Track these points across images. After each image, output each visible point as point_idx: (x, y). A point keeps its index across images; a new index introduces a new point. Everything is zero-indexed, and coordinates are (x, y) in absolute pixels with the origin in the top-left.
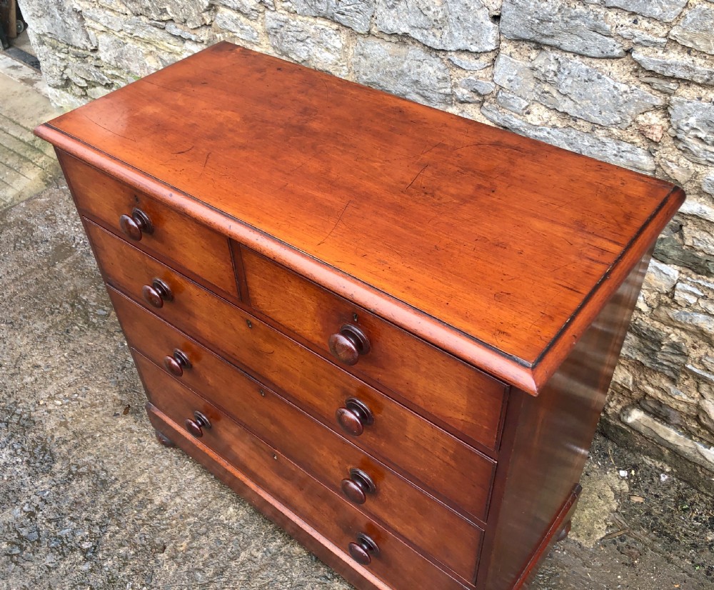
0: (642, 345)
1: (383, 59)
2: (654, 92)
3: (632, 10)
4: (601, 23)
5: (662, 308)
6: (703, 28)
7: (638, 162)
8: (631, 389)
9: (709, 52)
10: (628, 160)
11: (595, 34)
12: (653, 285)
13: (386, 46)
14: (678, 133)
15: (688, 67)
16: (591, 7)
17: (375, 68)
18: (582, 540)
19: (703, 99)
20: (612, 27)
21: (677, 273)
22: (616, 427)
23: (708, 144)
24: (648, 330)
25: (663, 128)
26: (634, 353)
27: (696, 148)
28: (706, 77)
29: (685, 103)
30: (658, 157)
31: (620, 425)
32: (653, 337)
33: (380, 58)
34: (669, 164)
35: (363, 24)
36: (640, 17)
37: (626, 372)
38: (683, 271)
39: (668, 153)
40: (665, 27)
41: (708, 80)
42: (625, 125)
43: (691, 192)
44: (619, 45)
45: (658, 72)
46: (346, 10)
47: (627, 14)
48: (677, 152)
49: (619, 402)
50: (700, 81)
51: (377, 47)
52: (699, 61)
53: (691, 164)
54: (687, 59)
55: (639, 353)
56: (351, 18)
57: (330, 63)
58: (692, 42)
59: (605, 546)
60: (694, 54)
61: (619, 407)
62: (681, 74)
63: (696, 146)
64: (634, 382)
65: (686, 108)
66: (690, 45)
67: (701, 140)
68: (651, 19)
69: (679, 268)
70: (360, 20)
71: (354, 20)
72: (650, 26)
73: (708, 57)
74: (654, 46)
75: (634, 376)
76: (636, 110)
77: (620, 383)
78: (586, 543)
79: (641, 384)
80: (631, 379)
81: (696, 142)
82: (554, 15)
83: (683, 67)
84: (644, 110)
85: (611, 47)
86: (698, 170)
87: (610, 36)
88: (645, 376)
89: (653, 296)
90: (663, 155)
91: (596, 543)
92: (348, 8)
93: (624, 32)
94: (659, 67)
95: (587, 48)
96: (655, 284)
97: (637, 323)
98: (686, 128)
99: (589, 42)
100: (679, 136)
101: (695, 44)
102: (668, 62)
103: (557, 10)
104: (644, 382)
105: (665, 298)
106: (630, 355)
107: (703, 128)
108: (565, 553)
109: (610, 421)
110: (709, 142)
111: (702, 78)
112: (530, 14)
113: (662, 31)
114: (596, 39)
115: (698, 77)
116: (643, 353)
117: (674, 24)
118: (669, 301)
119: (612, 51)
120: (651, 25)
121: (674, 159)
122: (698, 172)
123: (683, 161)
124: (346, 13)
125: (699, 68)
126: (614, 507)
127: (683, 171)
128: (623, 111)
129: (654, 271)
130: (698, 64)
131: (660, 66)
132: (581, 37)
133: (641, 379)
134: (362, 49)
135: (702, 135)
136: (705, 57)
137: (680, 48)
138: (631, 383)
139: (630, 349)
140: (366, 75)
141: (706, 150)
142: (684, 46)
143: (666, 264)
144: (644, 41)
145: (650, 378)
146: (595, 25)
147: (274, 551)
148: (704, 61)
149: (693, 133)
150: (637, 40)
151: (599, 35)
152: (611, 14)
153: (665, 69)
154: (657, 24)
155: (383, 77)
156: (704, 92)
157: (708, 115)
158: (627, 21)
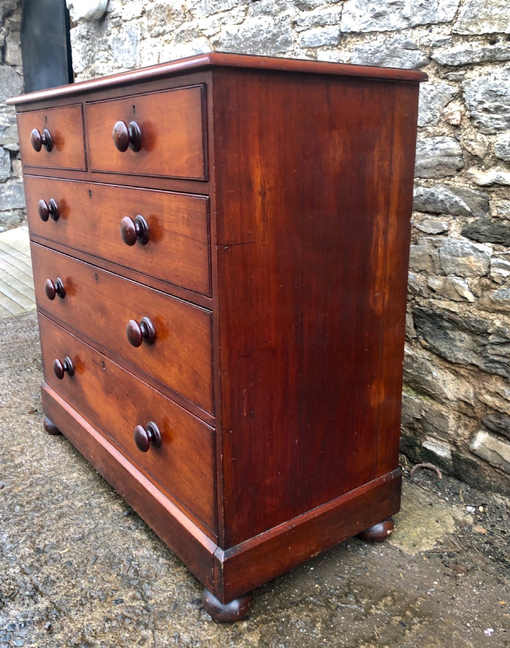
0: (475, 345)
2: (451, 83)
3: (428, 22)
4: (409, 40)
5: (485, 293)
6: (473, 16)
7: (448, 149)
8: (472, 403)
9: (480, 33)
10: (441, 150)
11: (406, 51)
12: (475, 269)
14: (471, 111)
15: (468, 51)
16: (403, 32)
18: (405, 549)
19: (483, 75)
20: (416, 41)
21: (491, 250)
22: (467, 461)
23: (492, 112)
24: (476, 321)
25: (461, 113)
26: (470, 356)
27: (485, 119)
28: (482, 54)
29: (471, 82)
30: (461, 140)
31: (470, 457)
32: (481, 327)
34: (470, 143)
36: (433, 26)
37: (467, 384)
38: (496, 248)
39: (469, 133)
40: (449, 26)
41: (483, 57)
42: (436, 120)
43: (490, 164)
44: (422, 54)
45: (450, 64)
47: (425, 27)
48: (475, 130)
49: (466, 426)
50: (478, 60)
52: (474, 44)
53: (484, 137)
54: (466, 46)
55: (474, 355)
58: (467, 30)
59: (429, 558)
60: (471, 39)
61: (467, 433)
62: (464, 59)
63: (484, 118)
64: (475, 394)
65: (473, 86)
66: (466, 33)
67: (486, 110)
68: (440, 24)
69: (492, 244)
72: (439, 30)
73: (480, 38)
74: (444, 45)
75: (474, 386)
76: (441, 105)
77: (462, 398)
78: (408, 551)
79: (480, 394)
80: (471, 390)
81: (483, 114)
82: (381, 46)
83: (464, 52)
84: (447, 102)
85: (418, 56)
86: (490, 140)
87: (417, 49)
88: (483, 385)
89: (476, 281)
90: (465, 137)
91: (420, 553)
93: (424, 41)
94: (449, 59)
95: (403, 64)
96: (475, 266)
97: (466, 316)
98: (475, 104)
99: (404, 58)
100: (473, 113)
101: (470, 31)
102: (455, 53)
103: (382, 43)
104: (483, 391)
105: (486, 281)
106: (467, 359)
107: (487, 100)
108: (382, 555)
109: (461, 455)
110: (492, 110)
111: (479, 57)
112: (366, 52)
113: (447, 30)
114: (408, 54)
115: (476, 57)
116: (477, 353)
117: (454, 21)
118: (488, 282)
119: (418, 59)
120: (441, 29)
121: (472, 137)
122: (490, 143)
123: (479, 136)
125: (475, 49)
126: (451, 531)
127: (480, 145)
128: (432, 107)
129: (473, 253)
130: (474, 46)
131: (450, 57)
132: (398, 57)
133: (480, 389)
135: (486, 105)
136: (478, 39)
137: (461, 39)
138: (472, 395)
139: (466, 353)
141: (492, 118)
142: (463, 35)
143: (481, 243)
144: (437, 42)
145: (488, 384)
146: (406, 43)
147: (95, 505)
148: (478, 42)
149: (480, 107)
150: (432, 43)
151: (410, 51)
152: (416, 32)
153: (453, 59)
154: (444, 26)
156: (483, 69)
157: (487, 86)
158: (425, 32)
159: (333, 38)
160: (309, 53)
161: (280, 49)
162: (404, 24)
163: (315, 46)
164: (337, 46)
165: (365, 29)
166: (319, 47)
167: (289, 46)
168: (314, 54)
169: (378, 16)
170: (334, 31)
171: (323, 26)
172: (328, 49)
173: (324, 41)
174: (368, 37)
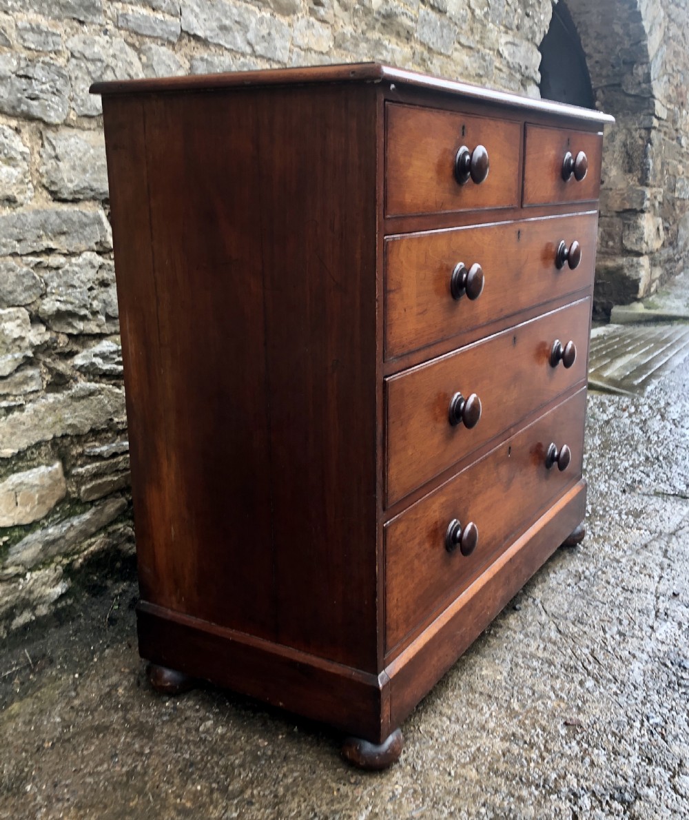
1: (85, 154)
13: (85, 135)
17: (78, 169)
33: (79, 155)
35: (60, 109)
46: (42, 91)
51: (73, 140)
56: (47, 103)
57: (14, 181)
70: (57, 105)
71: (49, 105)
92: (44, 87)
124: (41, 95)
134: (54, 148)
140: (71, 181)
155: (95, 176)
159: (173, 33)
160: (130, 40)
161: (74, 12)
162: (248, 50)
163: (145, 33)
164: (173, 44)
165: (211, 37)
166: (149, 37)
167: (94, 15)
168: (137, 44)
169: (223, 28)
170: (174, 24)
171: (154, 10)
172: (163, 45)
173: (159, 32)
174: (213, 49)
